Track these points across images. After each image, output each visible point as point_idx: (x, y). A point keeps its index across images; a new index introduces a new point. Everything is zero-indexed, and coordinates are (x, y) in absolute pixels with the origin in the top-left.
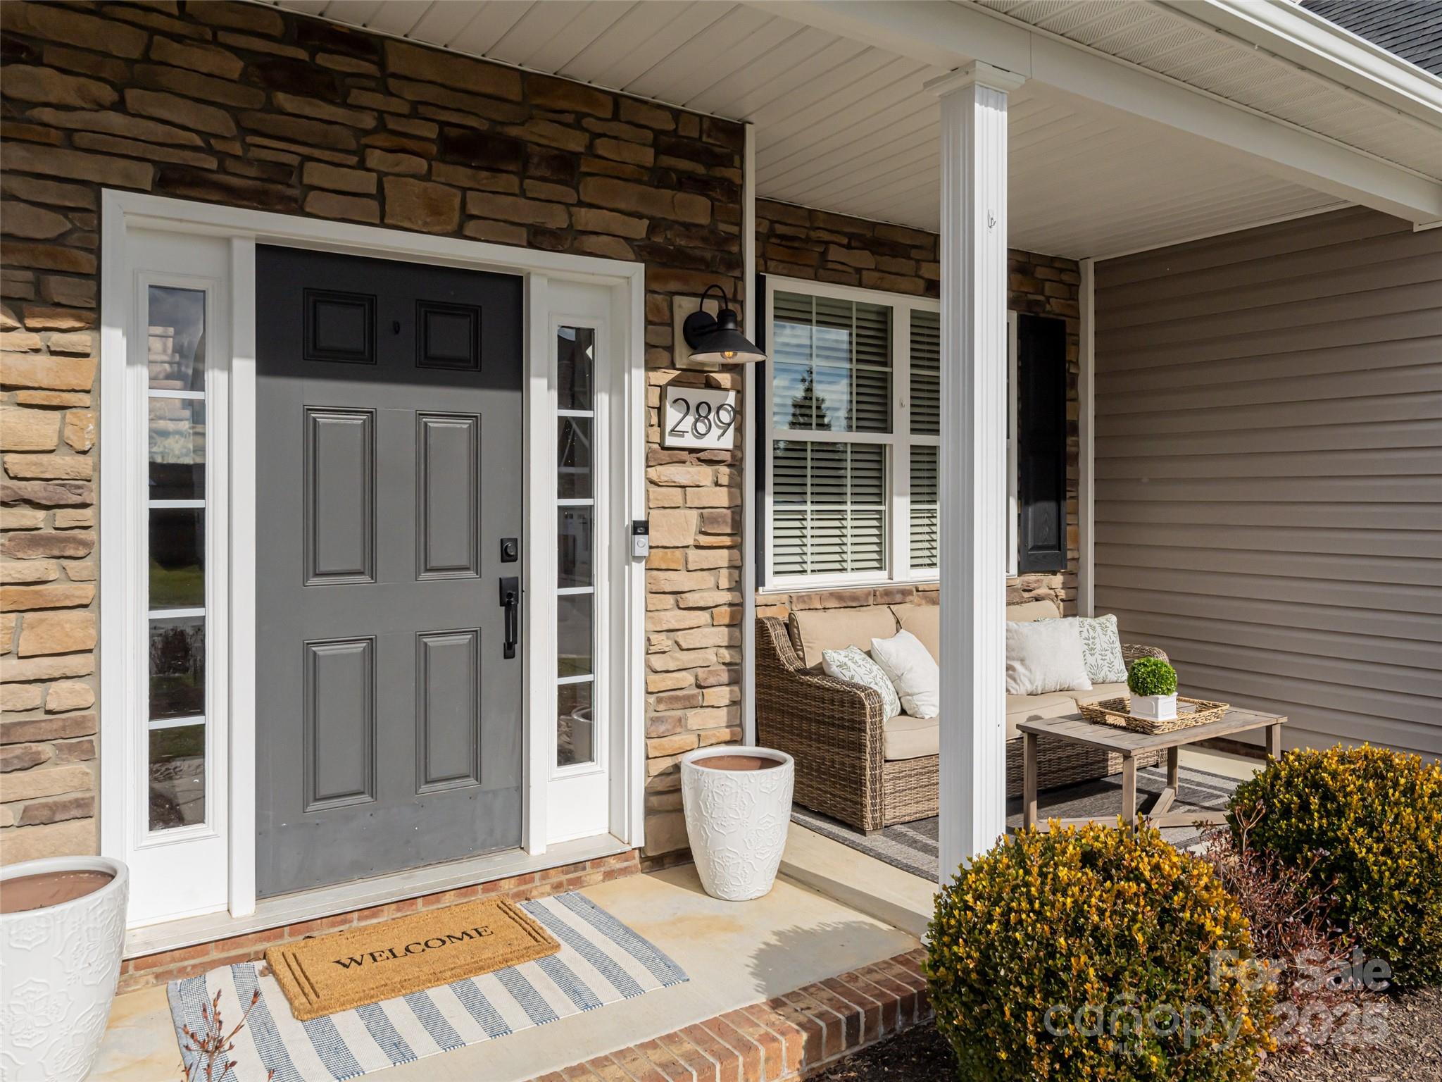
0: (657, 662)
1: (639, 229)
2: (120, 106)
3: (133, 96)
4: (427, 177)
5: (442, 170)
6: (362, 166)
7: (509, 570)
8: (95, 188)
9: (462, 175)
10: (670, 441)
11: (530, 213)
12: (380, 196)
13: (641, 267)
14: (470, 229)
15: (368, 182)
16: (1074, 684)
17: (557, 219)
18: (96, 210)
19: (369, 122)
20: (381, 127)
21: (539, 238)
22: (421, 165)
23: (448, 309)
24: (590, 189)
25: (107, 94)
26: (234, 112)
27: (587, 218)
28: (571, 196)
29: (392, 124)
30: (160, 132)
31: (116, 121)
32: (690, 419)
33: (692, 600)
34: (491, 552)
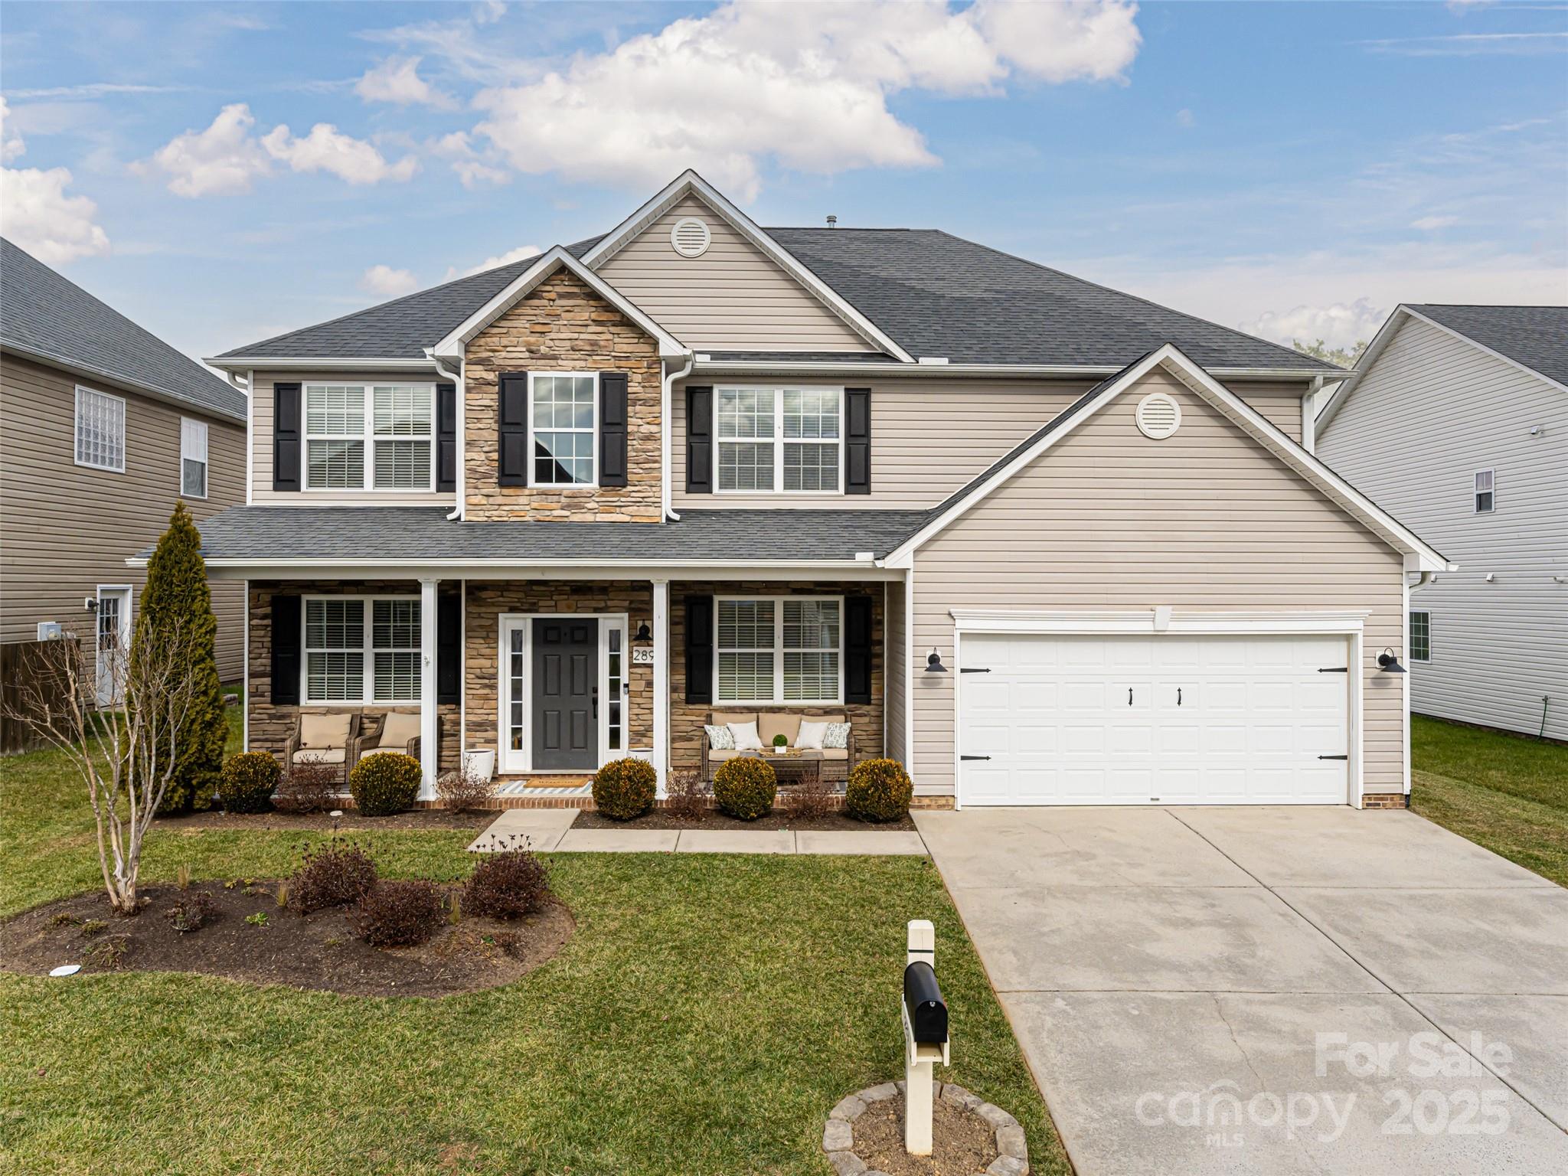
0: (633, 723)
1: (626, 604)
2: (502, 596)
3: (505, 593)
4: (568, 599)
5: (572, 597)
6: (552, 600)
7: (594, 695)
8: (497, 614)
9: (576, 597)
10: (635, 662)
11: (594, 604)
12: (556, 606)
13: (627, 614)
14: (579, 610)
15: (553, 603)
16: (813, 746)
17: (602, 604)
18: (497, 619)
19: (553, 589)
20: (556, 590)
21: (596, 610)
22: (566, 597)
23: (579, 628)
24: (611, 596)
25: (499, 593)
26: (525, 592)
27: (609, 603)
28: (606, 597)
29: (559, 588)
30: (509, 599)
31: (501, 599)
32: (641, 655)
33: (643, 706)
34: (590, 690)
